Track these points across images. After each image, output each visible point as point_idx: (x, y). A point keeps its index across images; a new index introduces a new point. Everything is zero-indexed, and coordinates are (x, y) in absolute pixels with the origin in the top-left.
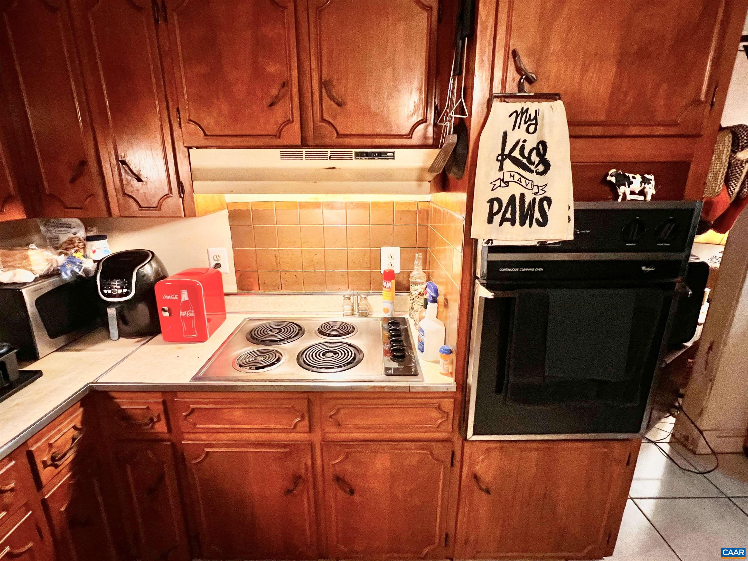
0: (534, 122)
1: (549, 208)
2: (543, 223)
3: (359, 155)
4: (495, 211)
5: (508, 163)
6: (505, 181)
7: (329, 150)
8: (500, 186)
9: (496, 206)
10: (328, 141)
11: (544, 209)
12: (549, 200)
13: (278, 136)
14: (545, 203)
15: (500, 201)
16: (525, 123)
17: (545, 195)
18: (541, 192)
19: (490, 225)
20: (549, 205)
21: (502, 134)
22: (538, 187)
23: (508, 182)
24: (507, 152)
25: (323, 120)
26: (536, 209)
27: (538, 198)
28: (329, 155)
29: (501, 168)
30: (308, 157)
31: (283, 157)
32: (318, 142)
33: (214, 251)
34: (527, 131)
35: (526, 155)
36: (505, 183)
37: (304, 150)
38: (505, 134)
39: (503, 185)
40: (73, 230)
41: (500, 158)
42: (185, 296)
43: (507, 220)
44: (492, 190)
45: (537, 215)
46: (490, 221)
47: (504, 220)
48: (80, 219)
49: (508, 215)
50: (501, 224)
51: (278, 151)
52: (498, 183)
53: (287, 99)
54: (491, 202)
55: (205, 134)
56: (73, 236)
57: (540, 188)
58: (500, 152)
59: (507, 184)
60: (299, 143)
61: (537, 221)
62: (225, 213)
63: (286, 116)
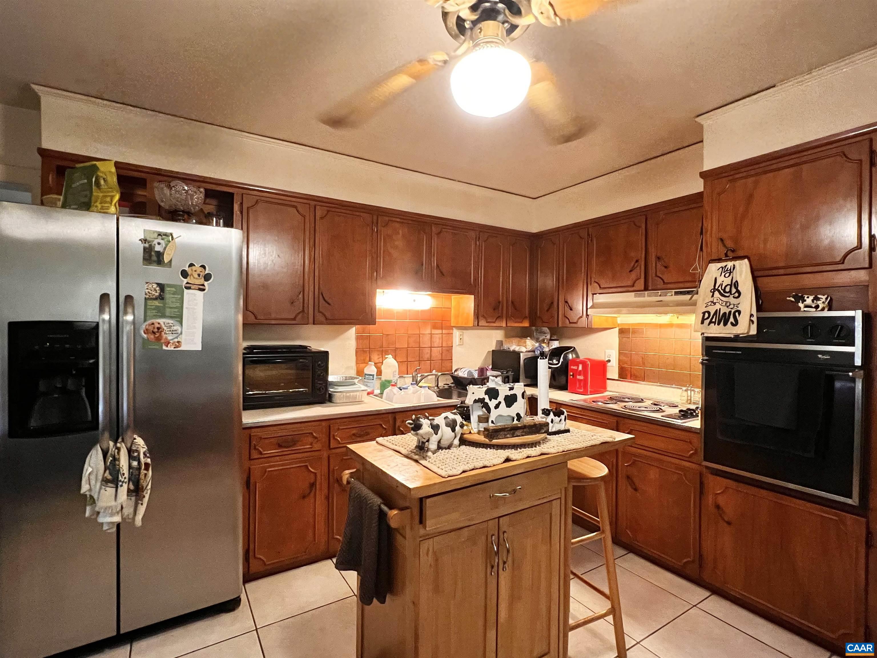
0: (729, 271)
1: (739, 316)
2: (735, 324)
3: (676, 293)
4: (705, 318)
5: (716, 293)
6: (714, 302)
7: (659, 291)
8: (711, 305)
9: (707, 315)
10: (659, 287)
11: (736, 316)
12: (739, 312)
13: (633, 286)
14: (737, 314)
15: (709, 313)
16: (724, 272)
17: (738, 309)
18: (735, 307)
19: (702, 325)
20: (739, 314)
21: (714, 279)
22: (734, 305)
23: (715, 303)
24: (716, 288)
25: (657, 276)
26: (732, 316)
27: (733, 311)
28: (659, 294)
29: (713, 296)
30: (649, 296)
31: (635, 296)
32: (654, 288)
33: (608, 352)
34: (725, 276)
35: (723, 288)
36: (713, 303)
37: (646, 292)
38: (716, 279)
39: (712, 304)
40: (546, 335)
41: (712, 291)
42: (580, 368)
43: (713, 322)
44: (706, 307)
45: (732, 320)
46: (702, 323)
47: (711, 322)
48: (549, 328)
49: (714, 320)
50: (709, 324)
51: (633, 293)
52: (710, 303)
53: (638, 268)
54: (704, 313)
55: (600, 288)
56: (545, 337)
57: (735, 305)
58: (713, 288)
59: (715, 304)
60: (643, 288)
61: (732, 323)
62: (617, 330)
63: (637, 276)
